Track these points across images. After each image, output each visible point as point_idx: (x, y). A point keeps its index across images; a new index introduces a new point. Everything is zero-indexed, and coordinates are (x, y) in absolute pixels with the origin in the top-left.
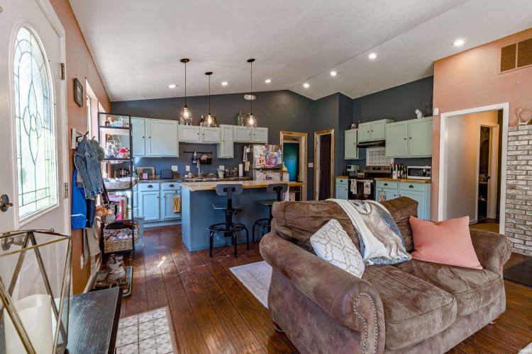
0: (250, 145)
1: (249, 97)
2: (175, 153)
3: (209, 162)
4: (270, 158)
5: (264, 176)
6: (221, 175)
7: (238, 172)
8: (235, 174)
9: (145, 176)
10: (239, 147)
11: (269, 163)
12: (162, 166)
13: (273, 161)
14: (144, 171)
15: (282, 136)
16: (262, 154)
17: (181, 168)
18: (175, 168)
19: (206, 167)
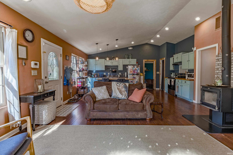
0: (127, 65)
1: (131, 48)
2: (104, 69)
3: (115, 72)
4: (135, 70)
5: (132, 77)
6: (119, 76)
7: (125, 75)
8: (124, 76)
9: (96, 76)
10: (125, 67)
11: (134, 72)
12: (101, 73)
13: (136, 71)
14: (96, 74)
15: (144, 61)
16: (131, 69)
17: (107, 74)
18: (105, 74)
19: (115, 73)
